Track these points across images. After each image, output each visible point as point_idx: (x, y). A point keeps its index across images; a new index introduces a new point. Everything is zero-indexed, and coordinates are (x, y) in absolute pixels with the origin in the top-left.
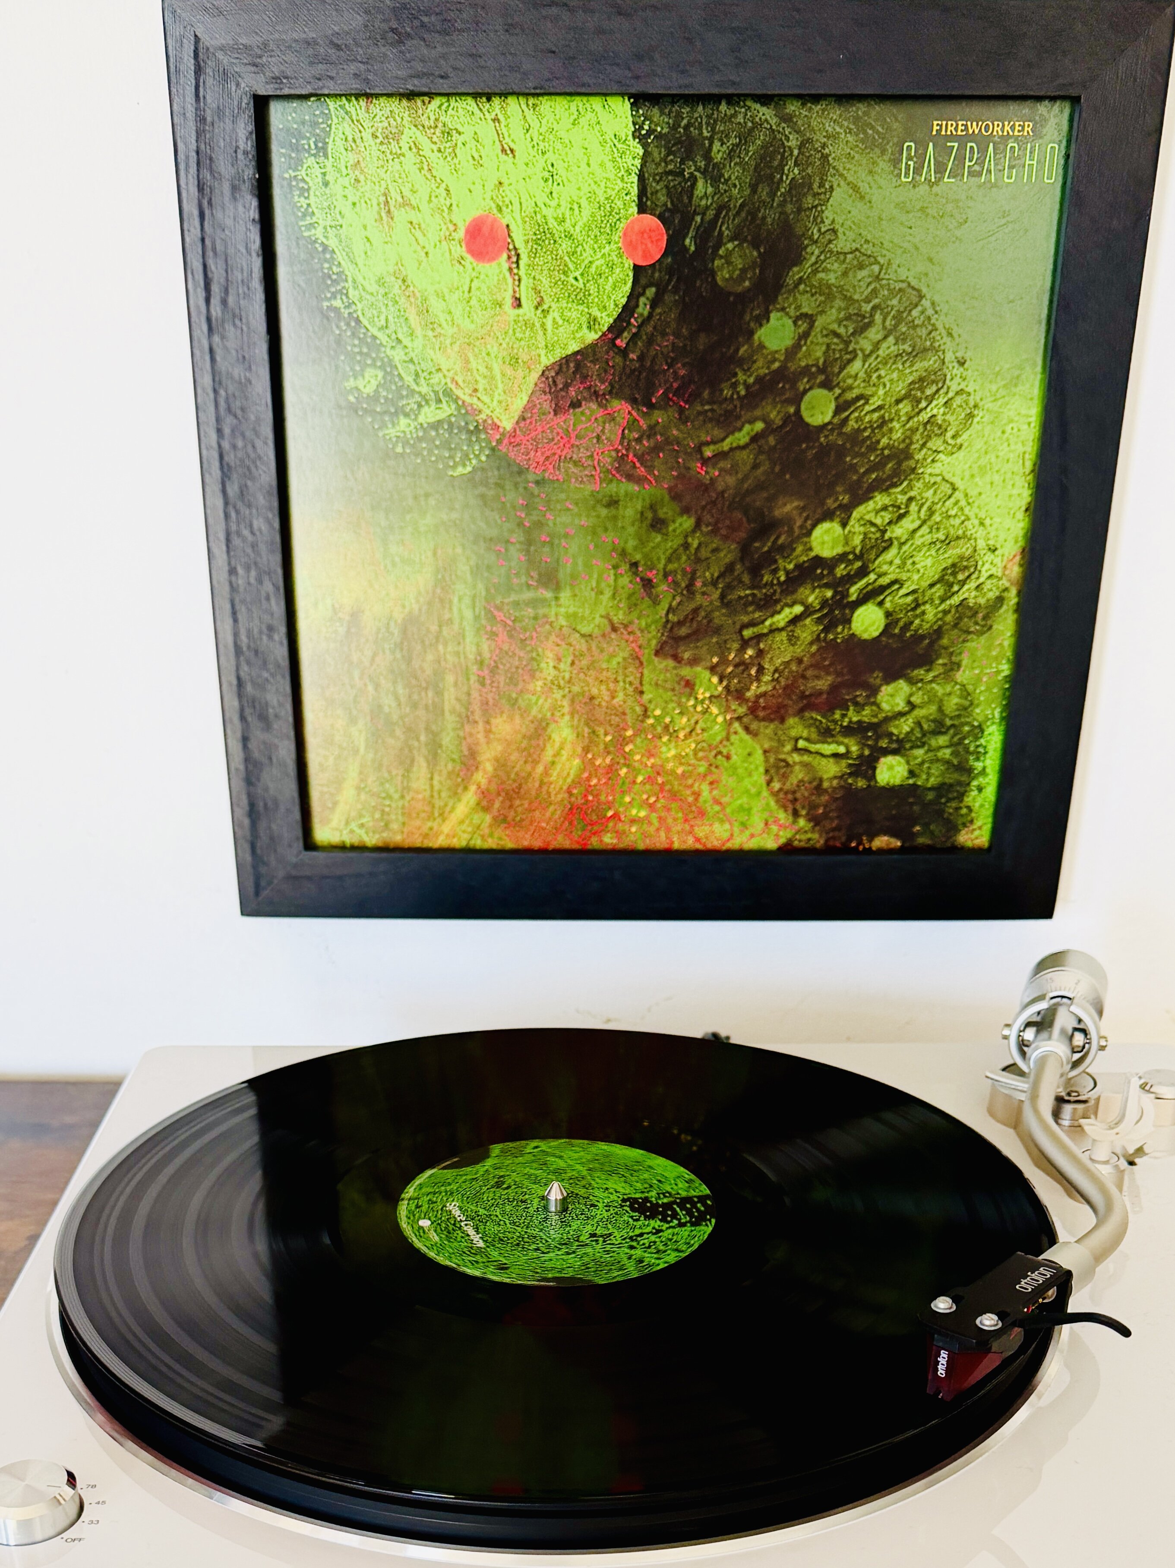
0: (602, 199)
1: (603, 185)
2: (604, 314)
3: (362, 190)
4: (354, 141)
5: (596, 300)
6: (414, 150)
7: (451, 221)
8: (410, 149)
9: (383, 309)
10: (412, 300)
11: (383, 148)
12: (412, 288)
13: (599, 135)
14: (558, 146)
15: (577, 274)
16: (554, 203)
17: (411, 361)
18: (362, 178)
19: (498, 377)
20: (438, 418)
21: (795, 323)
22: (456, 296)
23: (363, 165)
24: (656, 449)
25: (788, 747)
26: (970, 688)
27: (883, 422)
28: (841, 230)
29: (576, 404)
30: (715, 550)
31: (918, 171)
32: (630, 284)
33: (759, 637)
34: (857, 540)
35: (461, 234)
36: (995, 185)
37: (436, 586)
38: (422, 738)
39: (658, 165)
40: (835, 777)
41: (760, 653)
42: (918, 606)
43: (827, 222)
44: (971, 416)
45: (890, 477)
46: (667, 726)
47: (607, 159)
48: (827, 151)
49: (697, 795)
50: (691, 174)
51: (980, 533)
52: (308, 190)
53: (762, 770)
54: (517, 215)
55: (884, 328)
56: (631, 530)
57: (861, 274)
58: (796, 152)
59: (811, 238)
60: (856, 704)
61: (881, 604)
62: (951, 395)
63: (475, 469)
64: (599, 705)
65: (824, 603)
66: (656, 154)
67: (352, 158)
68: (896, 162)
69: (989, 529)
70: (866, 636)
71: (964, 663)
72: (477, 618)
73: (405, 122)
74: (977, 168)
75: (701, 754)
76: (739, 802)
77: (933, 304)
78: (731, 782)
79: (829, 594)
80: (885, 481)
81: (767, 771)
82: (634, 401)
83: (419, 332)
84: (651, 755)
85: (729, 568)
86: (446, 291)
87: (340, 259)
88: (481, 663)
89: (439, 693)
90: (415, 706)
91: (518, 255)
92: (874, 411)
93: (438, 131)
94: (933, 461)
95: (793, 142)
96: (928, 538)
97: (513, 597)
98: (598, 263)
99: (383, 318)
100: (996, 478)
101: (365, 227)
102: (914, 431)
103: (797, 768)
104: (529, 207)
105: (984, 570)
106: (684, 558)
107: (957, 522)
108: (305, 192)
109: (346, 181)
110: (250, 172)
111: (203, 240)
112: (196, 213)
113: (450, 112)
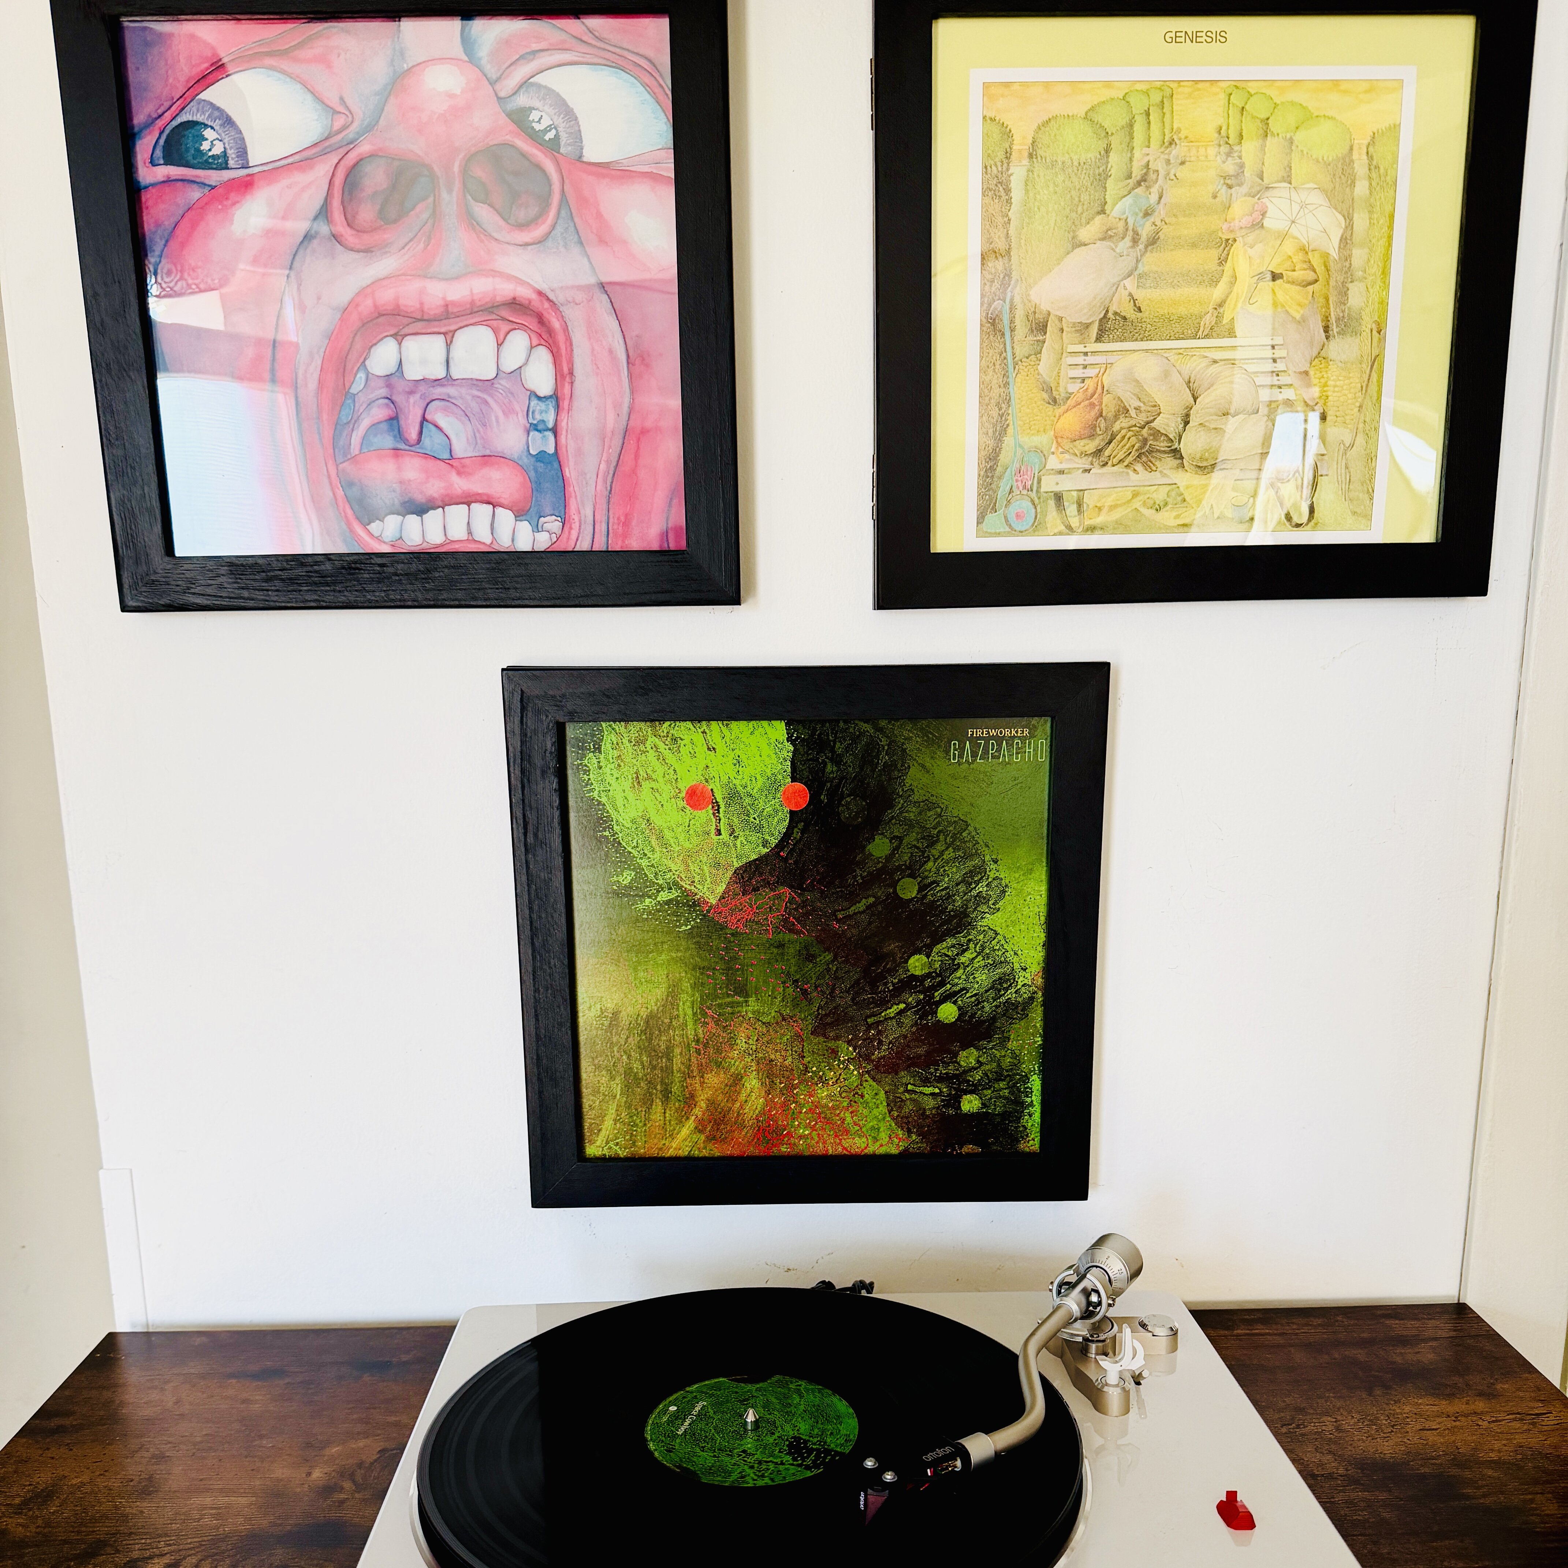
0: (769, 775)
1: (770, 767)
2: (772, 838)
3: (622, 771)
4: (617, 744)
5: (767, 830)
6: (655, 749)
7: (677, 787)
8: (652, 748)
9: (635, 836)
10: (653, 831)
11: (635, 748)
12: (653, 825)
13: (767, 740)
14: (742, 746)
15: (755, 816)
16: (740, 777)
17: (653, 866)
18: (622, 764)
19: (707, 874)
20: (669, 898)
21: (891, 842)
22: (680, 829)
23: (623, 757)
24: (807, 914)
25: (901, 1089)
26: (1017, 1052)
27: (949, 897)
28: (916, 790)
29: (756, 889)
30: (848, 972)
31: (961, 756)
32: (788, 821)
33: (879, 1023)
34: (937, 965)
35: (683, 794)
36: (1009, 763)
37: (668, 996)
38: (659, 1087)
39: (803, 755)
40: (934, 1108)
41: (880, 1033)
42: (979, 1003)
43: (907, 785)
44: (1004, 892)
45: (955, 928)
46: (821, 1077)
47: (772, 753)
48: (905, 747)
49: (843, 1120)
50: (823, 760)
51: (1015, 959)
52: (589, 771)
53: (885, 1104)
54: (718, 784)
55: (946, 843)
56: (793, 961)
57: (929, 814)
58: (886, 748)
59: (898, 794)
60: (944, 1062)
61: (955, 1003)
62: (990, 880)
63: (693, 927)
64: (776, 1065)
65: (919, 1002)
66: (801, 750)
67: (616, 753)
68: (947, 752)
69: (1021, 957)
70: (946, 1021)
71: (1012, 1037)
72: (694, 1014)
73: (649, 734)
74: (997, 754)
75: (844, 1095)
76: (871, 1124)
77: (975, 829)
78: (865, 1112)
79: (922, 997)
80: (953, 930)
81: (888, 1105)
82: (791, 887)
83: (657, 849)
84: (811, 1096)
85: (857, 982)
86: (674, 826)
87: (608, 808)
88: (698, 1041)
89: (670, 1060)
90: (654, 1068)
91: (719, 806)
92: (942, 890)
93: (669, 739)
94: (982, 918)
95: (884, 742)
96: (982, 963)
97: (719, 1001)
98: (768, 809)
99: (635, 841)
100: (1023, 927)
101: (624, 791)
102: (968, 901)
103: (908, 1102)
104: (725, 779)
105: (1019, 981)
106: (827, 977)
107: (1000, 953)
108: (587, 772)
109: (612, 766)
110: (553, 764)
111: (523, 800)
112: (520, 786)
113: (676, 728)
